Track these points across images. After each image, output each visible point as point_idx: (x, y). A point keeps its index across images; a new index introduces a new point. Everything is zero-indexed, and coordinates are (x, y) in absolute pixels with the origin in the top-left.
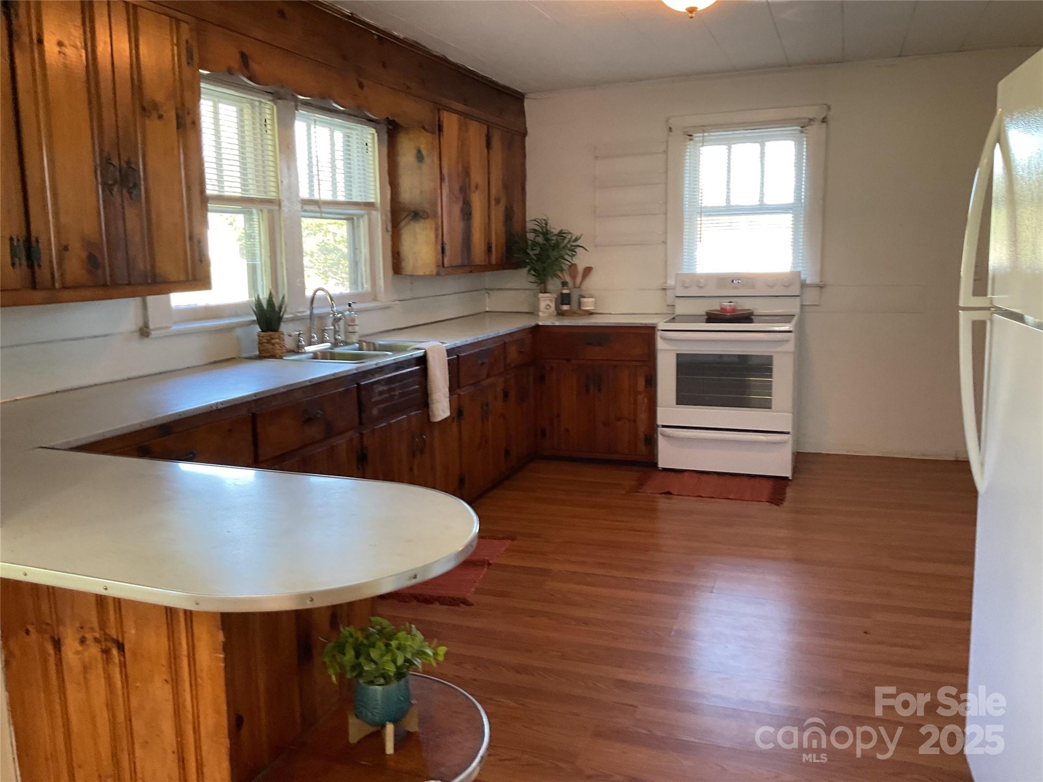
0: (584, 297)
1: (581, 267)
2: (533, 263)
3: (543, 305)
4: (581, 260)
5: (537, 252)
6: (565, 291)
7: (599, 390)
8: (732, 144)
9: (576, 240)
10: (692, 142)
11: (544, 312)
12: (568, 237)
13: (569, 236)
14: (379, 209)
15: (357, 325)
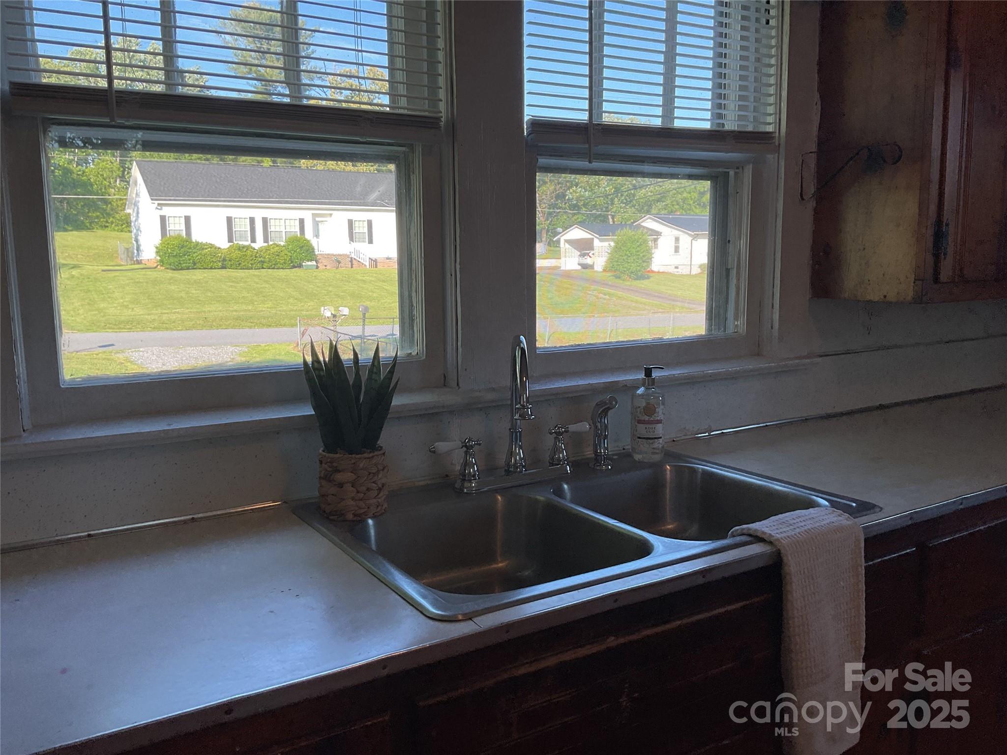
14: (782, 150)
15: (659, 422)
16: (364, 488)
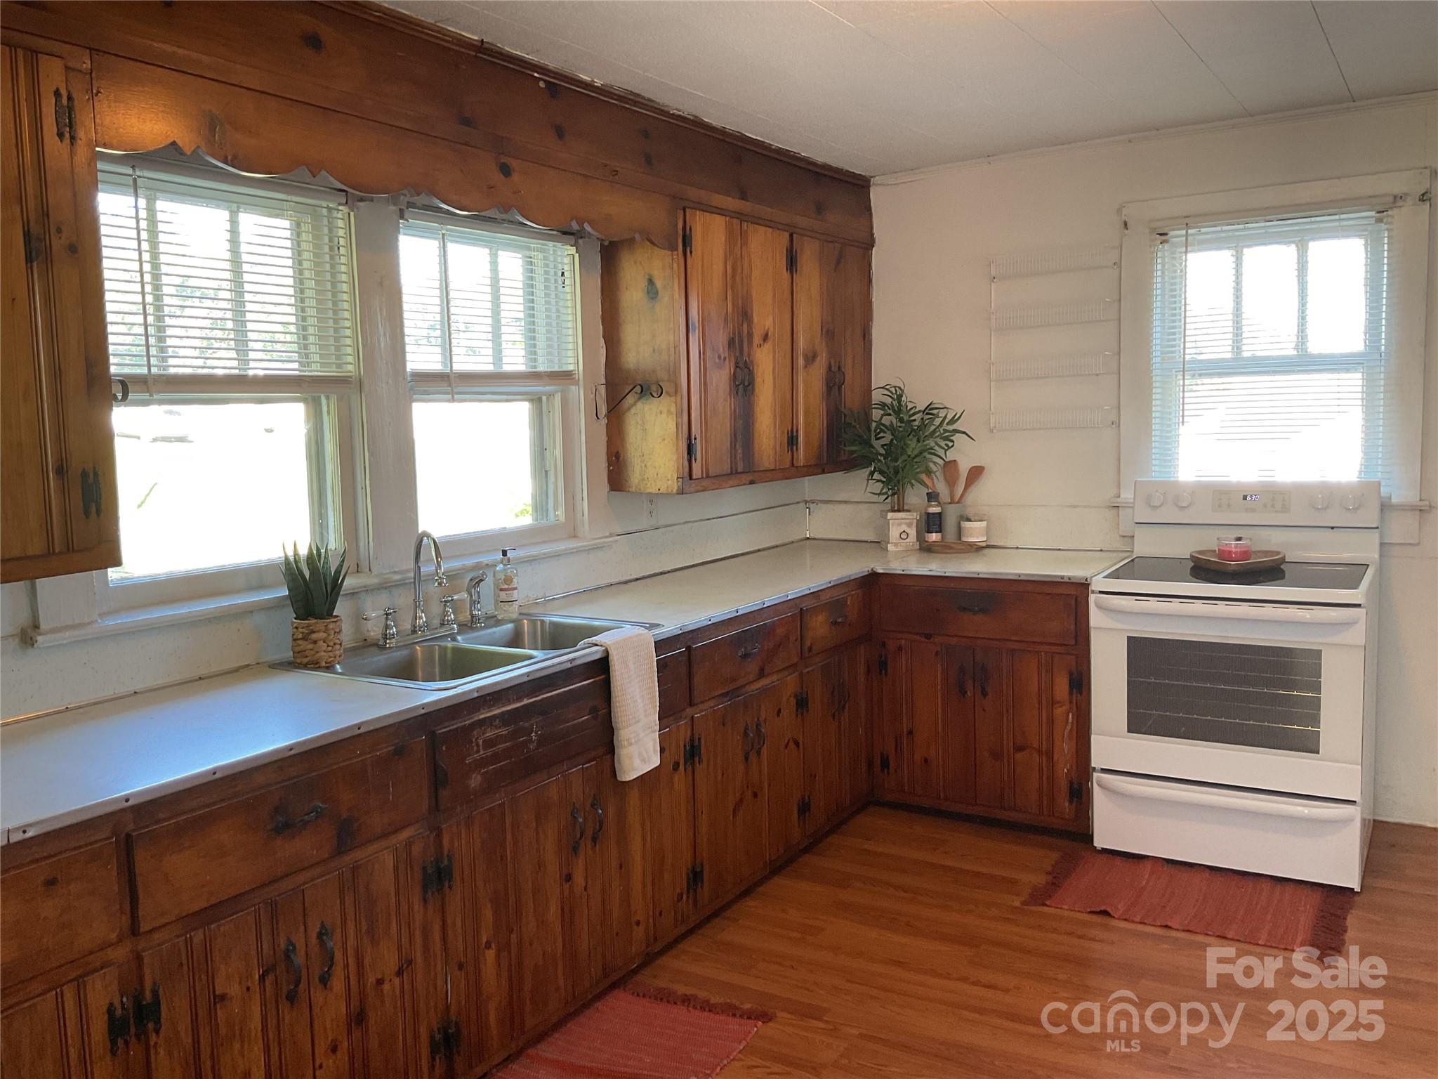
0: (968, 520)
1: (964, 467)
2: (880, 461)
3: (894, 533)
4: (964, 455)
5: (886, 441)
6: (935, 509)
7: (984, 694)
8: (1243, 247)
9: (953, 421)
10: (1166, 246)
11: (896, 545)
12: (940, 415)
13: (942, 414)
14: (581, 382)
15: (515, 589)
16: (331, 644)
